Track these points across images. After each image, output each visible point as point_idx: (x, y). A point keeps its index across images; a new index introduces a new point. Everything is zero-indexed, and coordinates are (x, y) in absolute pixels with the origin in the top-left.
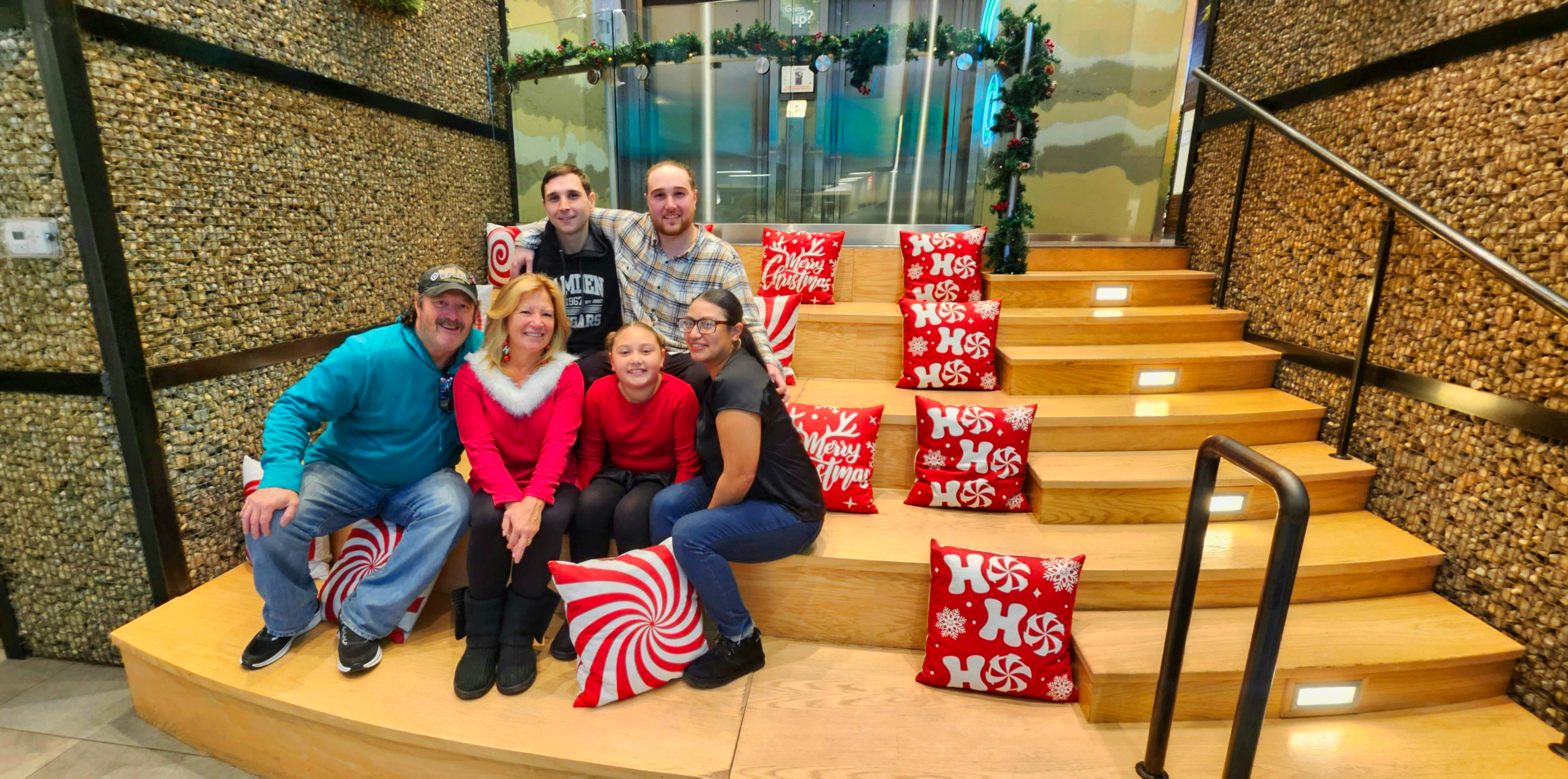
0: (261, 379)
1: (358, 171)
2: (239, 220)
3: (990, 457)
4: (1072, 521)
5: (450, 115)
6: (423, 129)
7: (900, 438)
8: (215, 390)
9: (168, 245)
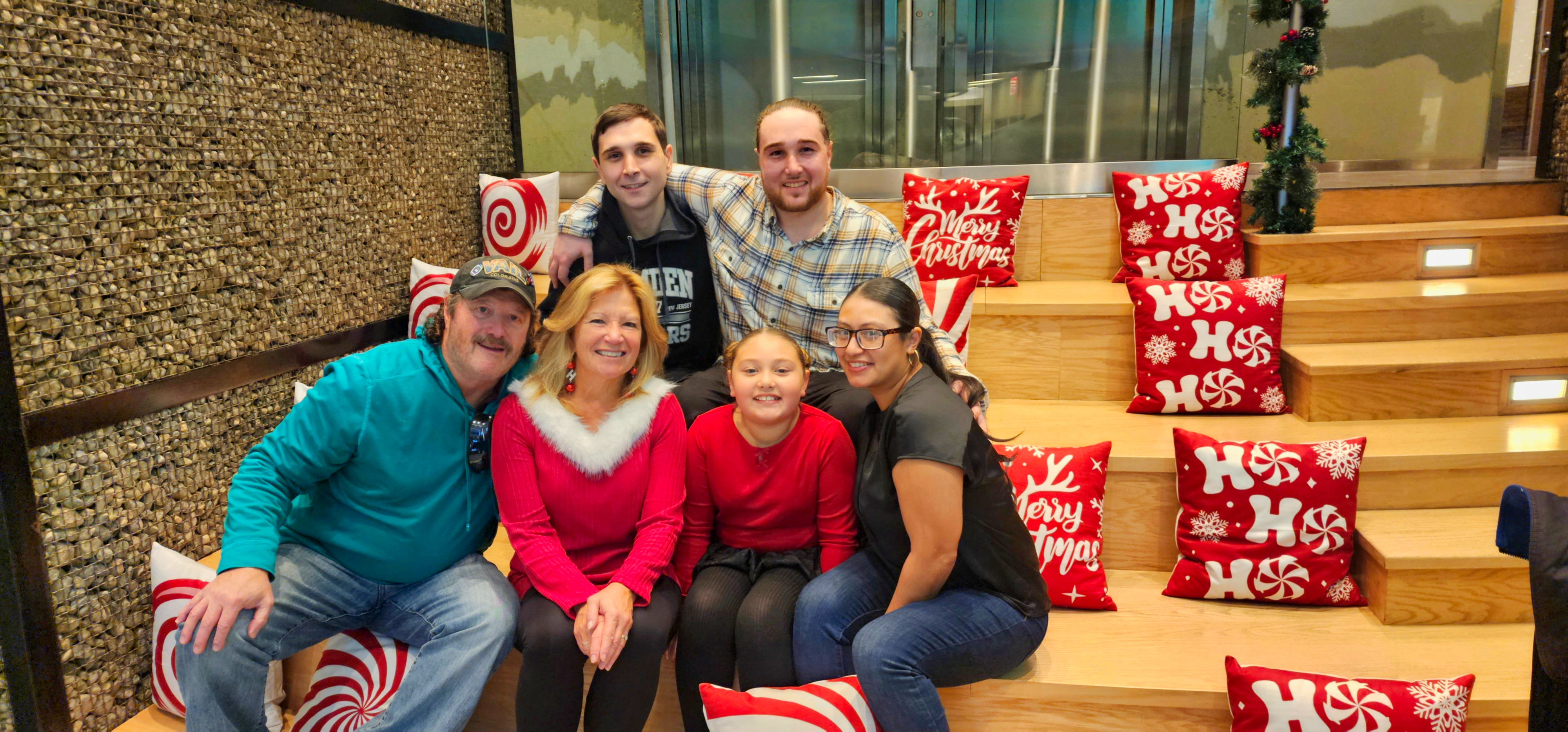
0: (174, 423)
1: (306, 106)
2: (146, 188)
3: (1298, 522)
4: (1435, 620)
5: (429, 15)
6: (393, 39)
7: (1148, 491)
8: (112, 445)
9: (53, 230)
